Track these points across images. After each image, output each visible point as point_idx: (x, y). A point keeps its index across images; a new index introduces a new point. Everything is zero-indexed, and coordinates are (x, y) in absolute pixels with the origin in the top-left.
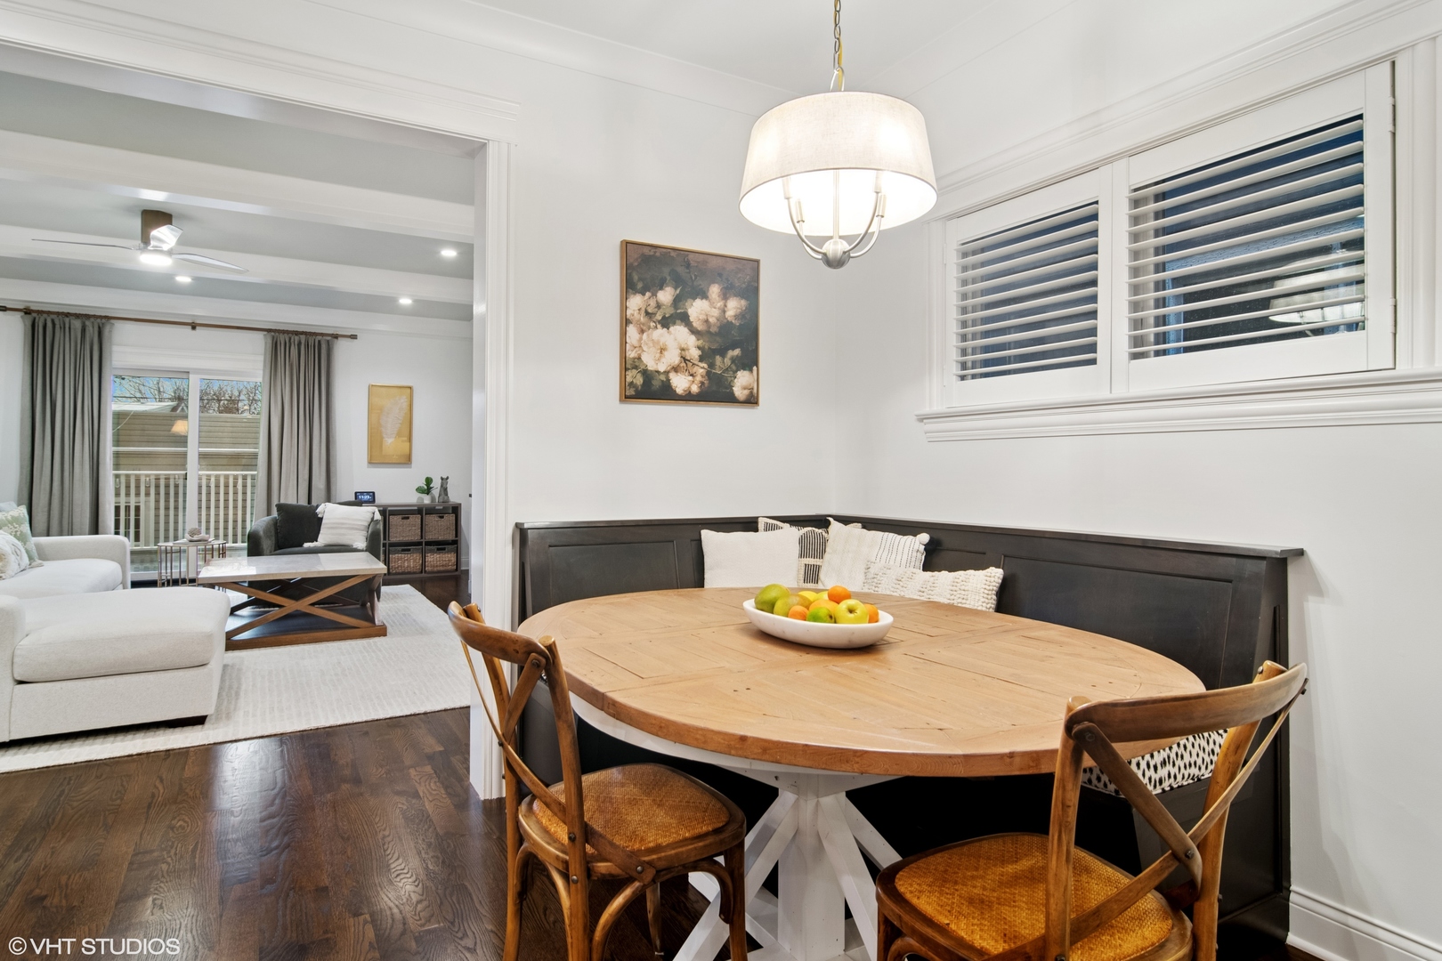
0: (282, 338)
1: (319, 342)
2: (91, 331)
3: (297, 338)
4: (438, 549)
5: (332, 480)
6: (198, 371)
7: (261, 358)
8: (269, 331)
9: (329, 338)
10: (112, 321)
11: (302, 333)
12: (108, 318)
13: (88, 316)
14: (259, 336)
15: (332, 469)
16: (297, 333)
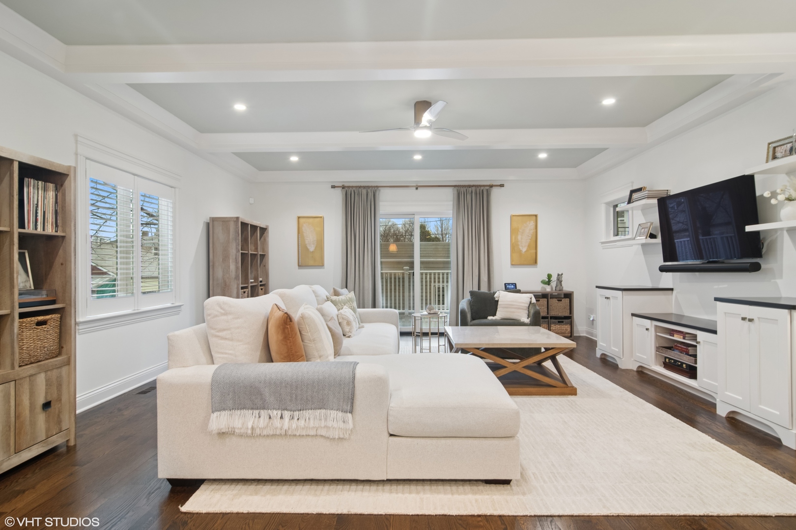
0: (462, 190)
1: (482, 190)
2: (371, 195)
3: (470, 189)
4: (559, 322)
5: (491, 276)
6: (419, 213)
7: (451, 203)
8: (455, 186)
9: (488, 188)
10: (379, 188)
11: (473, 186)
12: (377, 187)
13: (369, 187)
14: (450, 190)
15: (491, 269)
16: (470, 186)
